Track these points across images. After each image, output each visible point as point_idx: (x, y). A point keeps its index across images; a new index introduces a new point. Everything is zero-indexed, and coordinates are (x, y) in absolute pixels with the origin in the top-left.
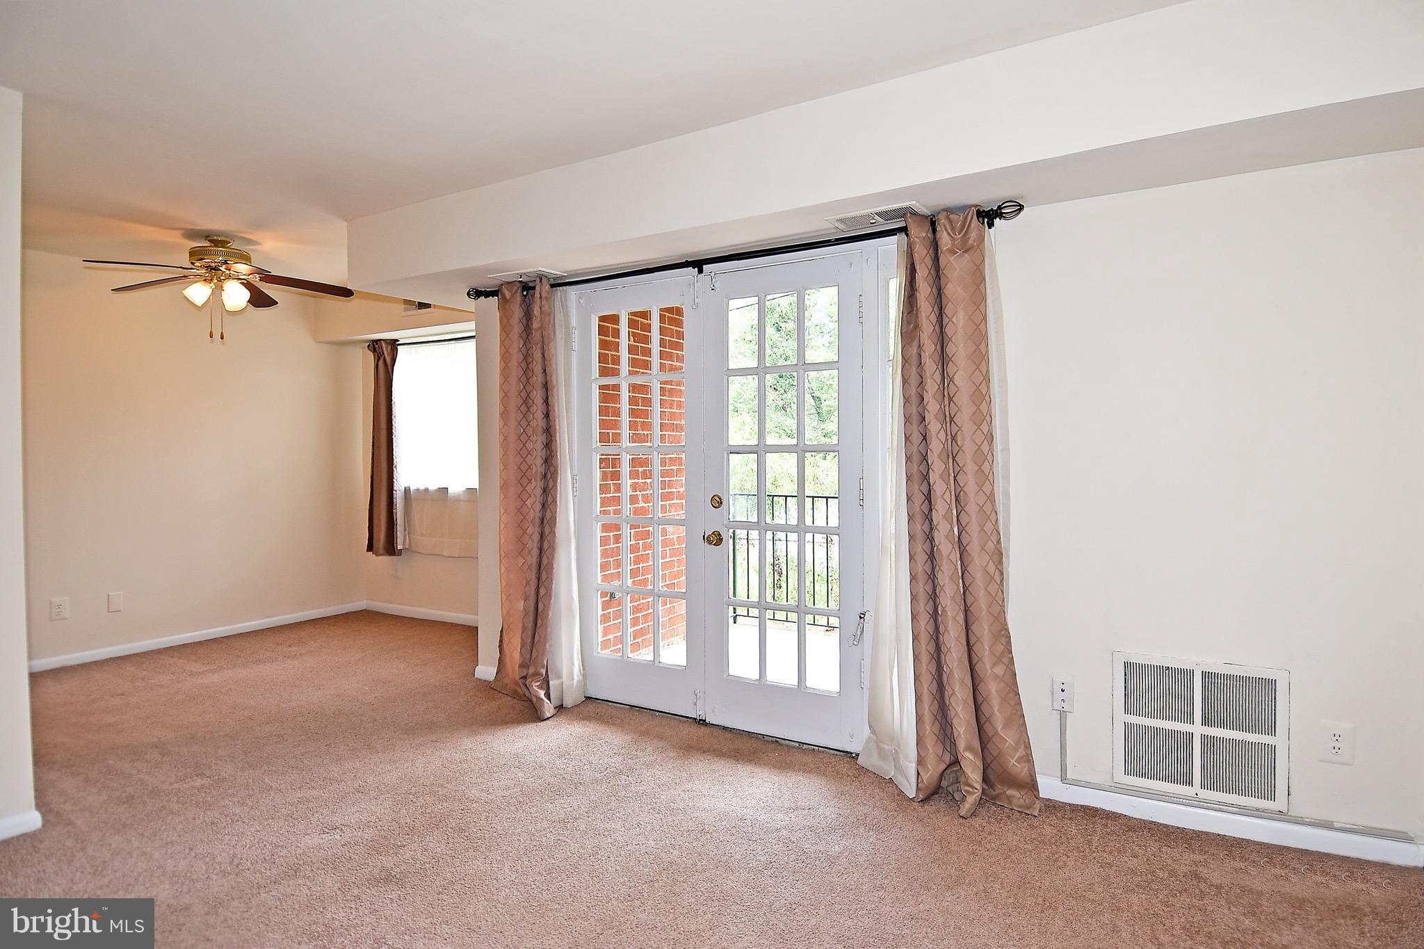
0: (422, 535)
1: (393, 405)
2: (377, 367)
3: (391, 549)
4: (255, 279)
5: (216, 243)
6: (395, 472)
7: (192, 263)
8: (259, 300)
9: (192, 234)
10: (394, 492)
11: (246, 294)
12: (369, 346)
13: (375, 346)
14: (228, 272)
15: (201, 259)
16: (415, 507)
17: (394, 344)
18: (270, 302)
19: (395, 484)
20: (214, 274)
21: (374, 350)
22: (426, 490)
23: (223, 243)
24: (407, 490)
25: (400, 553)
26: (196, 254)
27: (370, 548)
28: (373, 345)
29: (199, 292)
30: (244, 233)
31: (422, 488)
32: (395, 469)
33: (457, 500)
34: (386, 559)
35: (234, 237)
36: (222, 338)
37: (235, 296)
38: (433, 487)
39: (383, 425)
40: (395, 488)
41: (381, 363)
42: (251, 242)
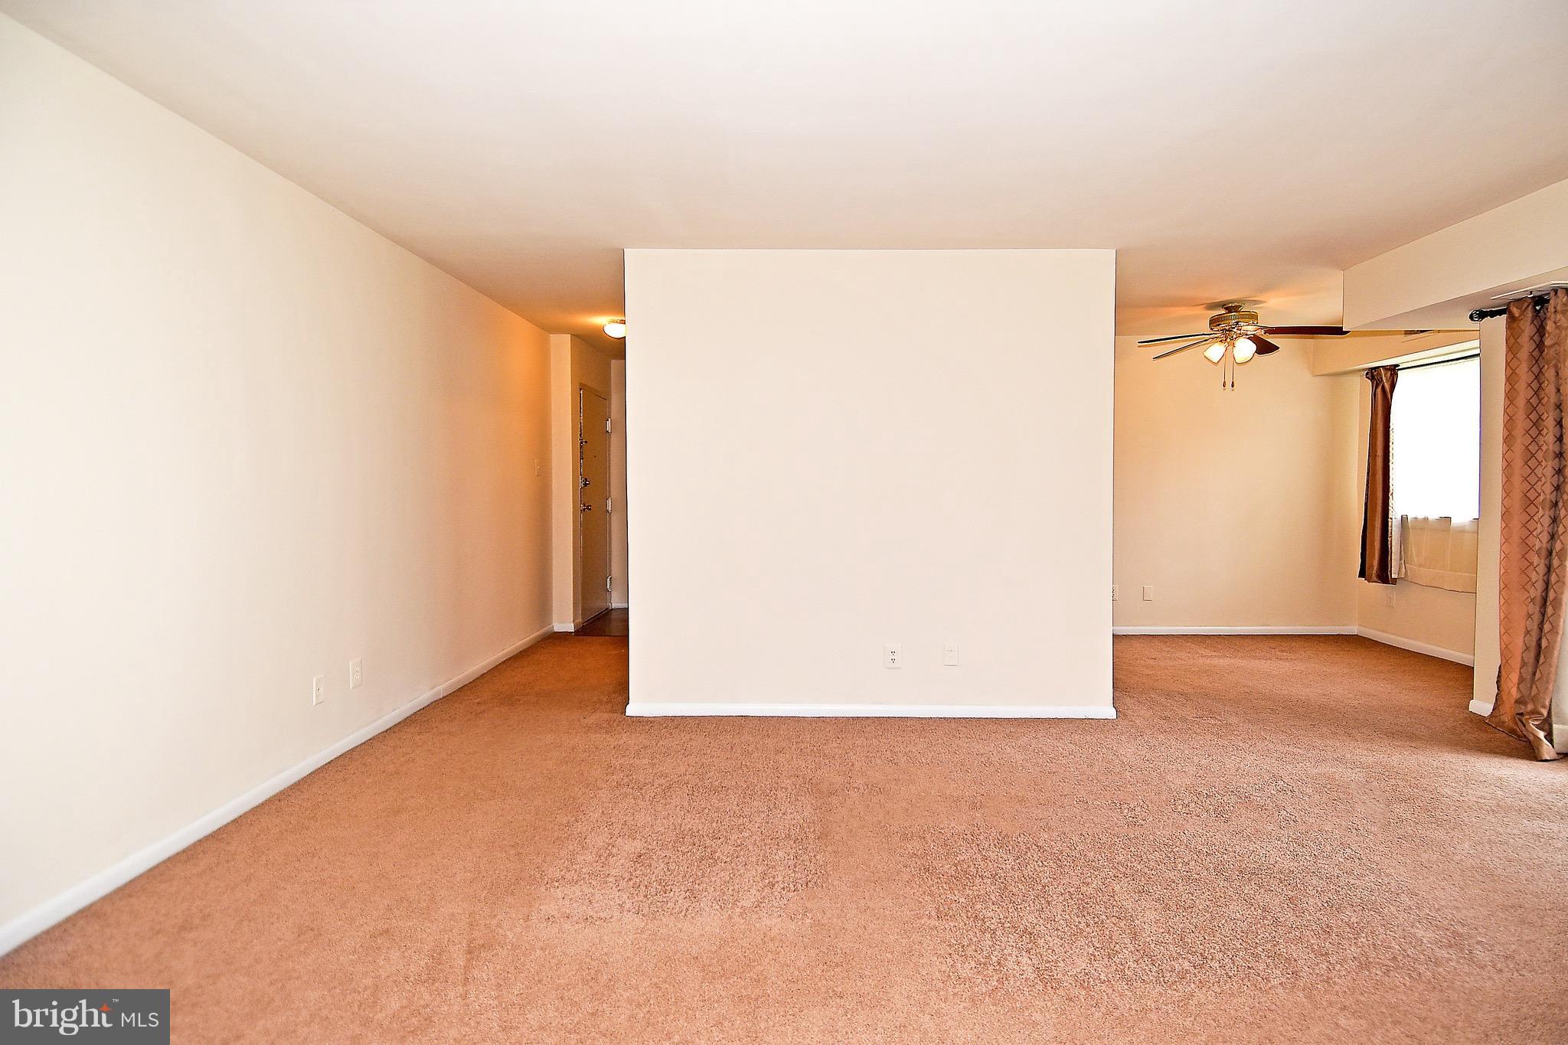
0: (1420, 566)
1: (1391, 432)
2: (1374, 395)
3: (1384, 576)
4: (1260, 333)
5: (1229, 310)
6: (1390, 500)
7: (1212, 329)
8: (1264, 348)
9: (1212, 306)
10: (1389, 520)
11: (1254, 347)
12: (1367, 374)
13: (1373, 374)
14: (1239, 332)
15: (1219, 325)
16: (1412, 537)
17: (1394, 370)
18: (1271, 348)
19: (1390, 512)
20: (1228, 336)
21: (1372, 379)
22: (1426, 519)
23: (1236, 309)
24: (1404, 519)
25: (1394, 581)
26: (1214, 322)
27: (1362, 574)
28: (1372, 373)
29: (1216, 351)
30: (1255, 297)
31: (1421, 516)
32: (1391, 497)
33: (1461, 531)
34: (1378, 587)
35: (1243, 301)
36: (1233, 386)
37: (1245, 348)
38: (1434, 515)
39: (1380, 452)
40: (1390, 516)
41: (1379, 390)
42: (1256, 302)
